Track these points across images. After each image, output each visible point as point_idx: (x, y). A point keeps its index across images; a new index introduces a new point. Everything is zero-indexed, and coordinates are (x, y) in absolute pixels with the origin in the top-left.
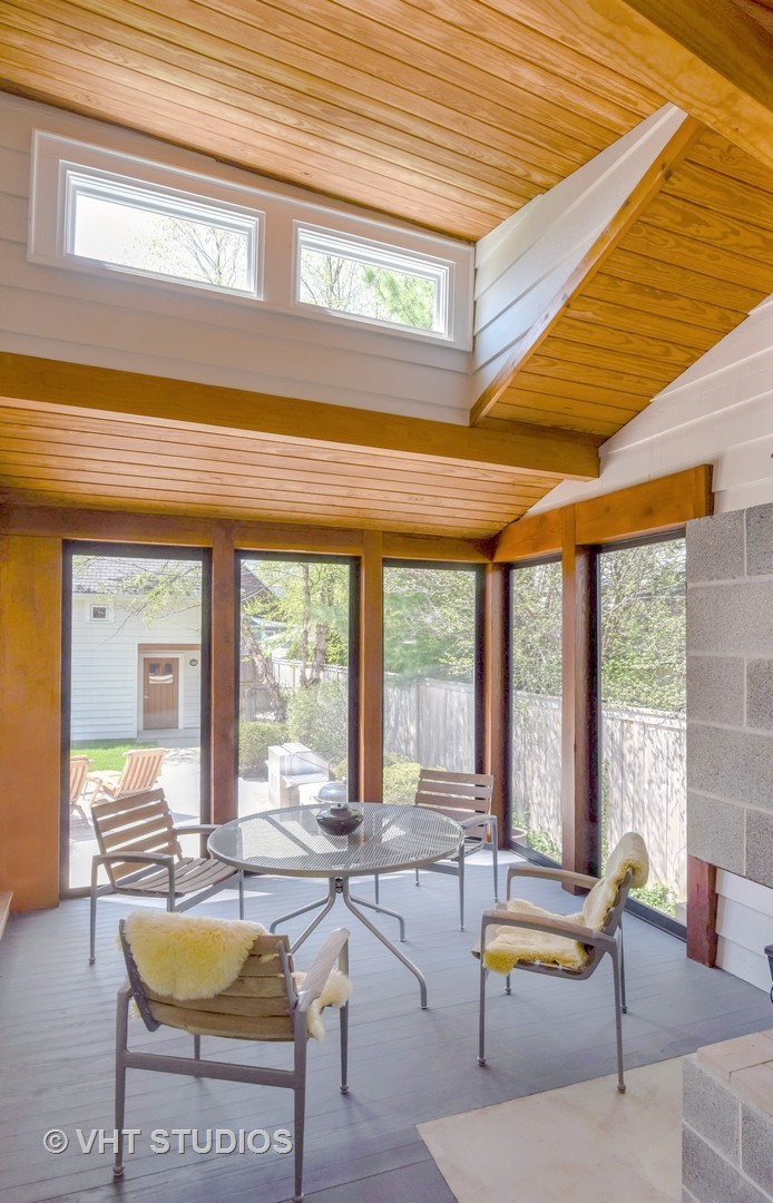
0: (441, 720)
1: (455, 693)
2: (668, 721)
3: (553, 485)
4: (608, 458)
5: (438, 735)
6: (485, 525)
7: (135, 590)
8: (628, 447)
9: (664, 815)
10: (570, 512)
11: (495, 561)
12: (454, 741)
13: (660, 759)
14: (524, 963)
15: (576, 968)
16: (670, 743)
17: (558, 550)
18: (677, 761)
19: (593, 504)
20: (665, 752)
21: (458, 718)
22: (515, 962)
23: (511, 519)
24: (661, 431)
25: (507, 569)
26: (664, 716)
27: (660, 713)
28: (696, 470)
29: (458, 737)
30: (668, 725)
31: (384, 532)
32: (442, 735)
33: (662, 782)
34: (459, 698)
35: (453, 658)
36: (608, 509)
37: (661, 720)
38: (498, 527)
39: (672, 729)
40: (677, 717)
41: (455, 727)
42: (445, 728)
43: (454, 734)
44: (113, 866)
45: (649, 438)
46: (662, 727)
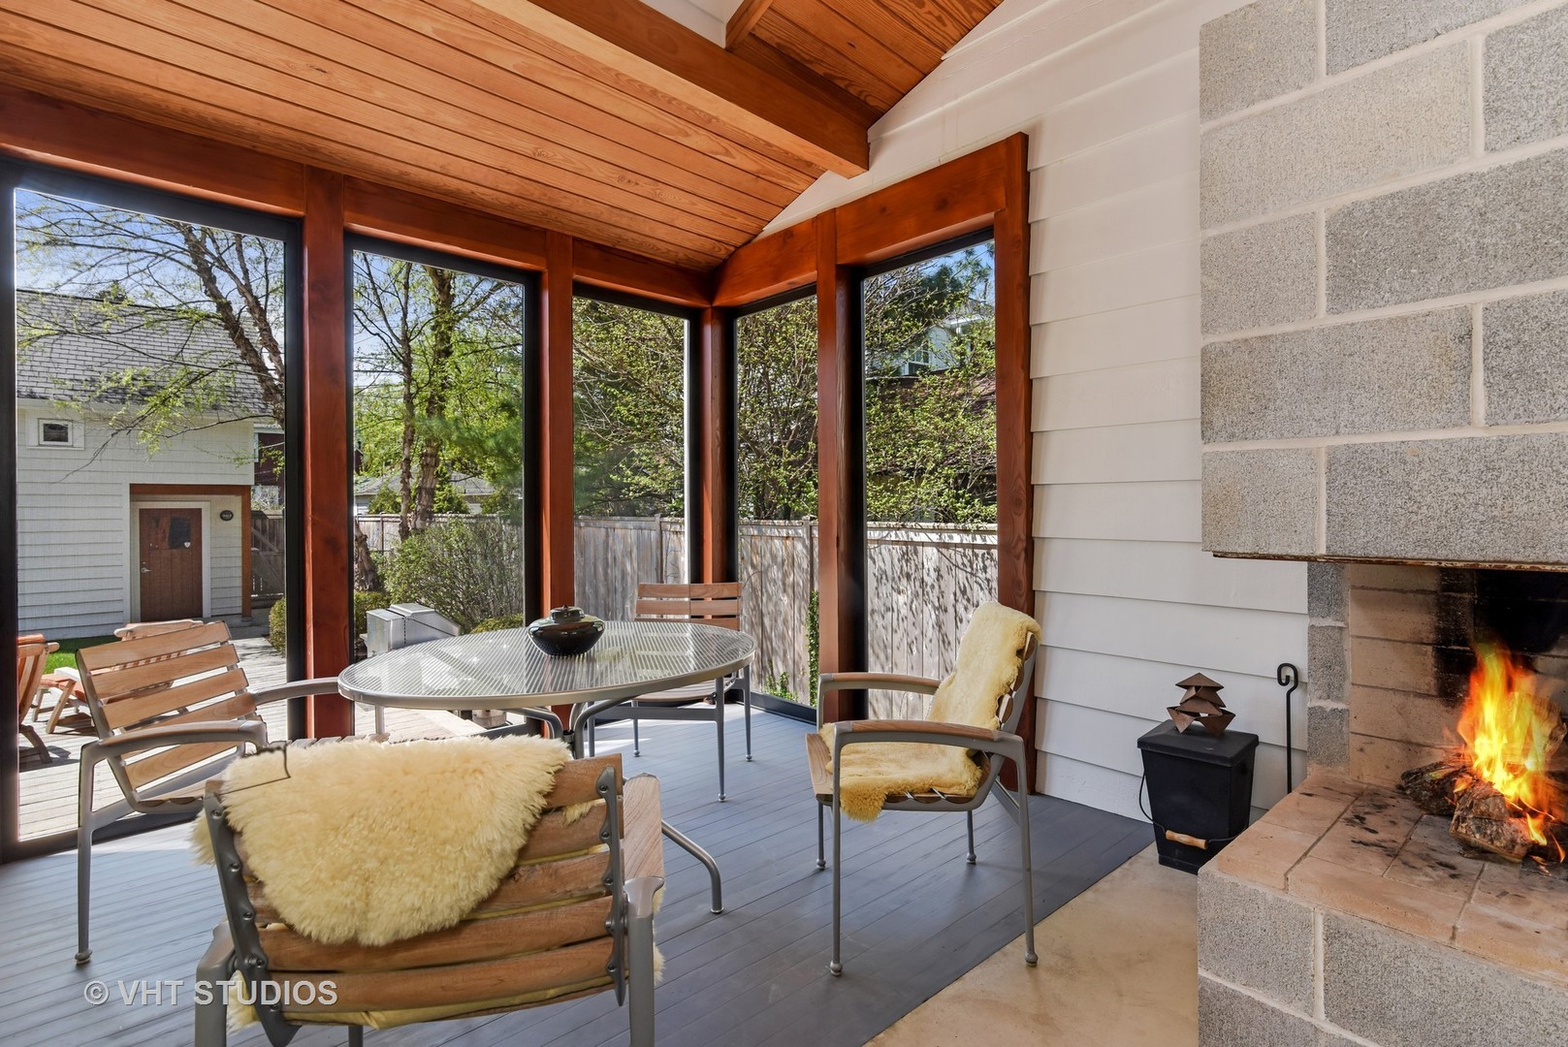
0: (600, 570)
1: (619, 532)
2: (893, 533)
3: (802, 186)
4: (881, 143)
5: (596, 592)
6: (707, 245)
7: (120, 394)
8: (912, 123)
9: (889, 651)
10: (827, 222)
11: (717, 303)
12: (619, 596)
13: (884, 581)
14: (894, 799)
15: (963, 792)
16: (896, 561)
17: (808, 276)
18: (904, 581)
19: (861, 206)
20: (889, 573)
21: (623, 564)
22: (883, 797)
23: (740, 239)
24: (956, 97)
25: (728, 317)
26: (889, 528)
27: (884, 524)
28: (1008, 141)
29: (624, 589)
30: (893, 538)
31: (575, 239)
32: (602, 590)
33: (888, 610)
34: (624, 537)
35: (629, 472)
36: (884, 210)
37: (885, 533)
38: (722, 253)
39: (897, 542)
40: (904, 527)
41: (619, 577)
42: (606, 580)
43: (618, 585)
44: (129, 760)
45: (940, 109)
46: (886, 542)
